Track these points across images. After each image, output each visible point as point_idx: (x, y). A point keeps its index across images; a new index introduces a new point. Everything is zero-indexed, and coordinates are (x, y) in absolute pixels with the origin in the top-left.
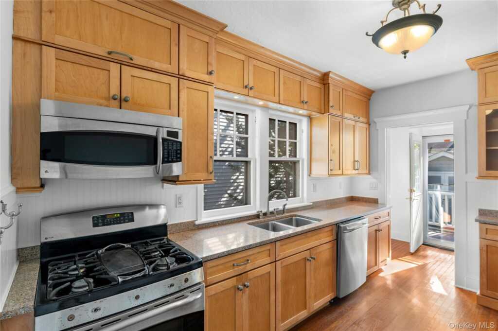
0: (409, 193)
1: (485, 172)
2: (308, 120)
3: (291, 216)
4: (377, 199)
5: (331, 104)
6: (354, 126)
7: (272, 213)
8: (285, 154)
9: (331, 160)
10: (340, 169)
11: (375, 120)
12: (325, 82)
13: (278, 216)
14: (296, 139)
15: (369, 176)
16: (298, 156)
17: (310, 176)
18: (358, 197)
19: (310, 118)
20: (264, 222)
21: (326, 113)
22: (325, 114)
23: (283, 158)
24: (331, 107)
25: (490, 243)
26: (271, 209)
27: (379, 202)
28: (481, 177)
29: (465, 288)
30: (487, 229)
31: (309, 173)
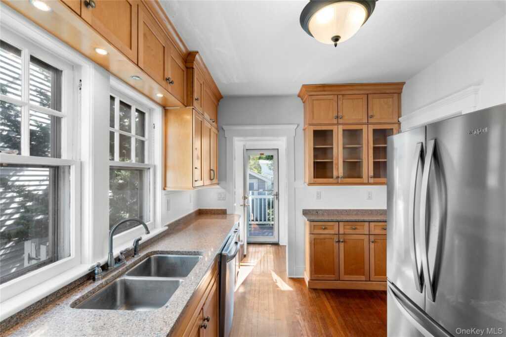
0: (243, 200)
1: (313, 180)
2: (162, 110)
3: (148, 255)
4: (226, 210)
5: (195, 96)
6: (210, 129)
7: (118, 260)
8: (129, 157)
9: (196, 168)
10: (201, 180)
11: (224, 127)
12: (189, 65)
13: (128, 263)
14: (143, 135)
15: (218, 186)
16: (146, 162)
17: (164, 189)
18: (206, 210)
19: (166, 109)
20: (107, 284)
21: (190, 106)
22: (187, 107)
23: (127, 163)
24: (196, 99)
25: (316, 236)
26: (116, 253)
27: (228, 213)
28: (310, 184)
29: (295, 277)
30: (314, 225)
31: (164, 186)
